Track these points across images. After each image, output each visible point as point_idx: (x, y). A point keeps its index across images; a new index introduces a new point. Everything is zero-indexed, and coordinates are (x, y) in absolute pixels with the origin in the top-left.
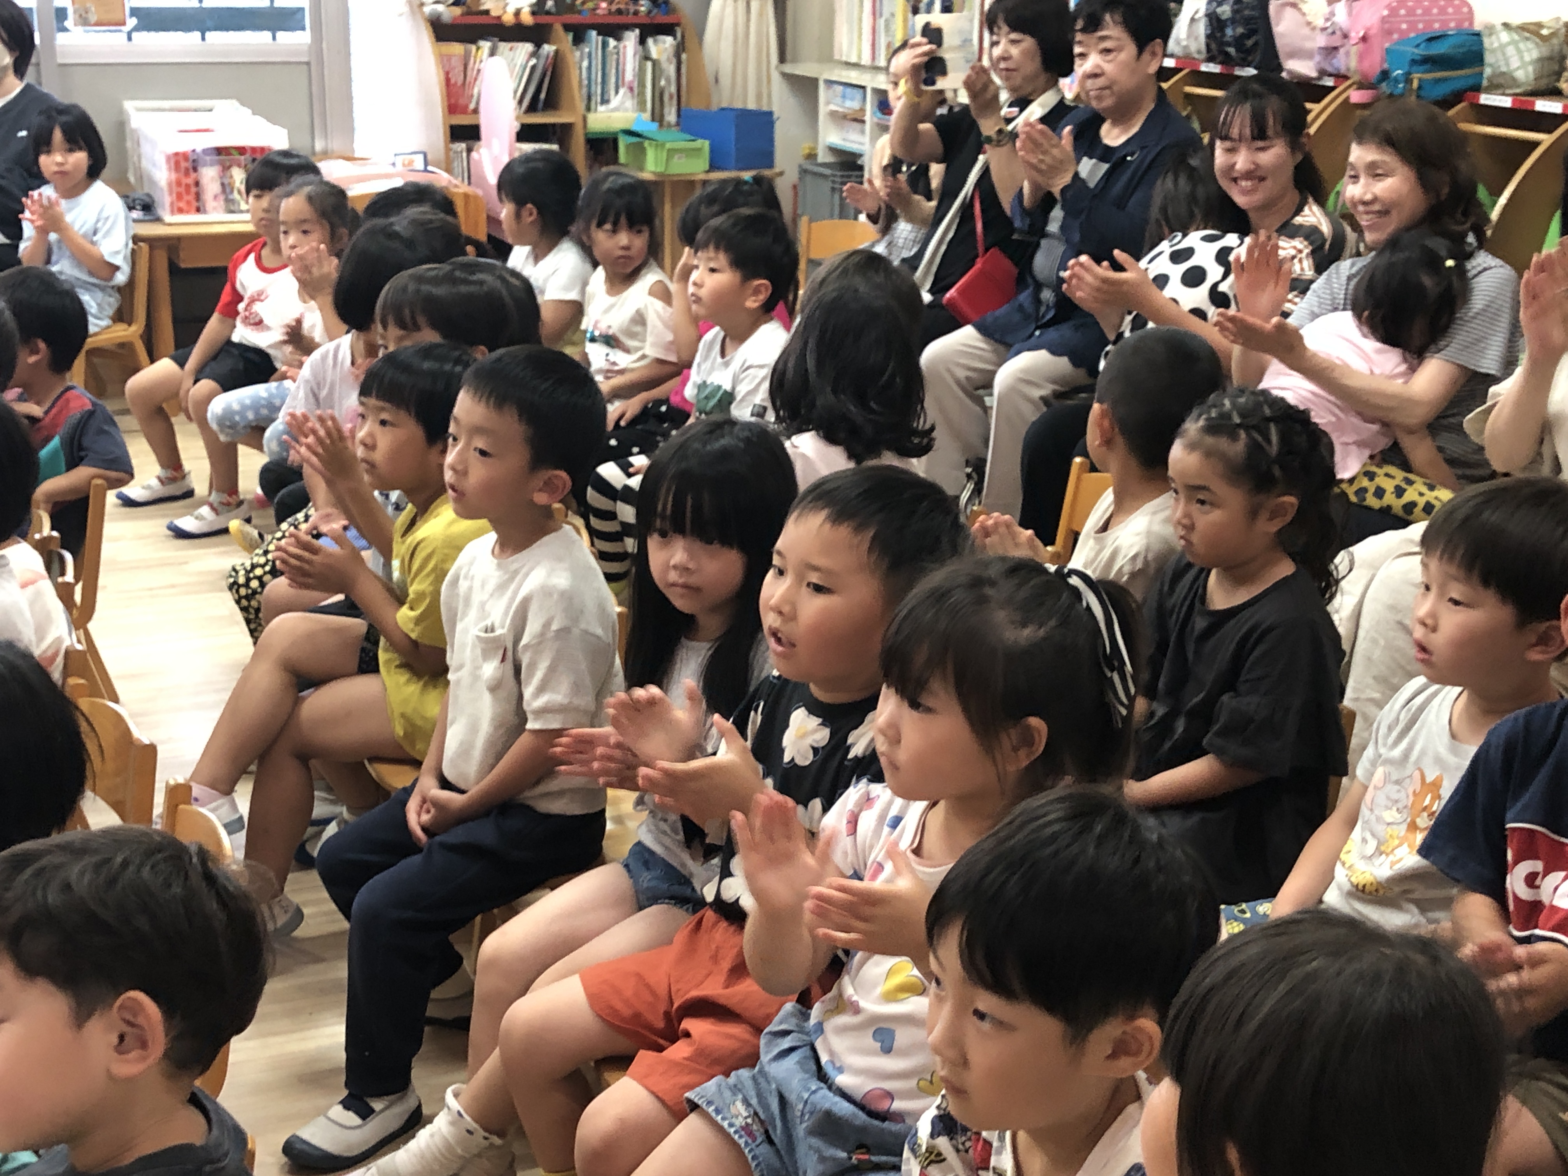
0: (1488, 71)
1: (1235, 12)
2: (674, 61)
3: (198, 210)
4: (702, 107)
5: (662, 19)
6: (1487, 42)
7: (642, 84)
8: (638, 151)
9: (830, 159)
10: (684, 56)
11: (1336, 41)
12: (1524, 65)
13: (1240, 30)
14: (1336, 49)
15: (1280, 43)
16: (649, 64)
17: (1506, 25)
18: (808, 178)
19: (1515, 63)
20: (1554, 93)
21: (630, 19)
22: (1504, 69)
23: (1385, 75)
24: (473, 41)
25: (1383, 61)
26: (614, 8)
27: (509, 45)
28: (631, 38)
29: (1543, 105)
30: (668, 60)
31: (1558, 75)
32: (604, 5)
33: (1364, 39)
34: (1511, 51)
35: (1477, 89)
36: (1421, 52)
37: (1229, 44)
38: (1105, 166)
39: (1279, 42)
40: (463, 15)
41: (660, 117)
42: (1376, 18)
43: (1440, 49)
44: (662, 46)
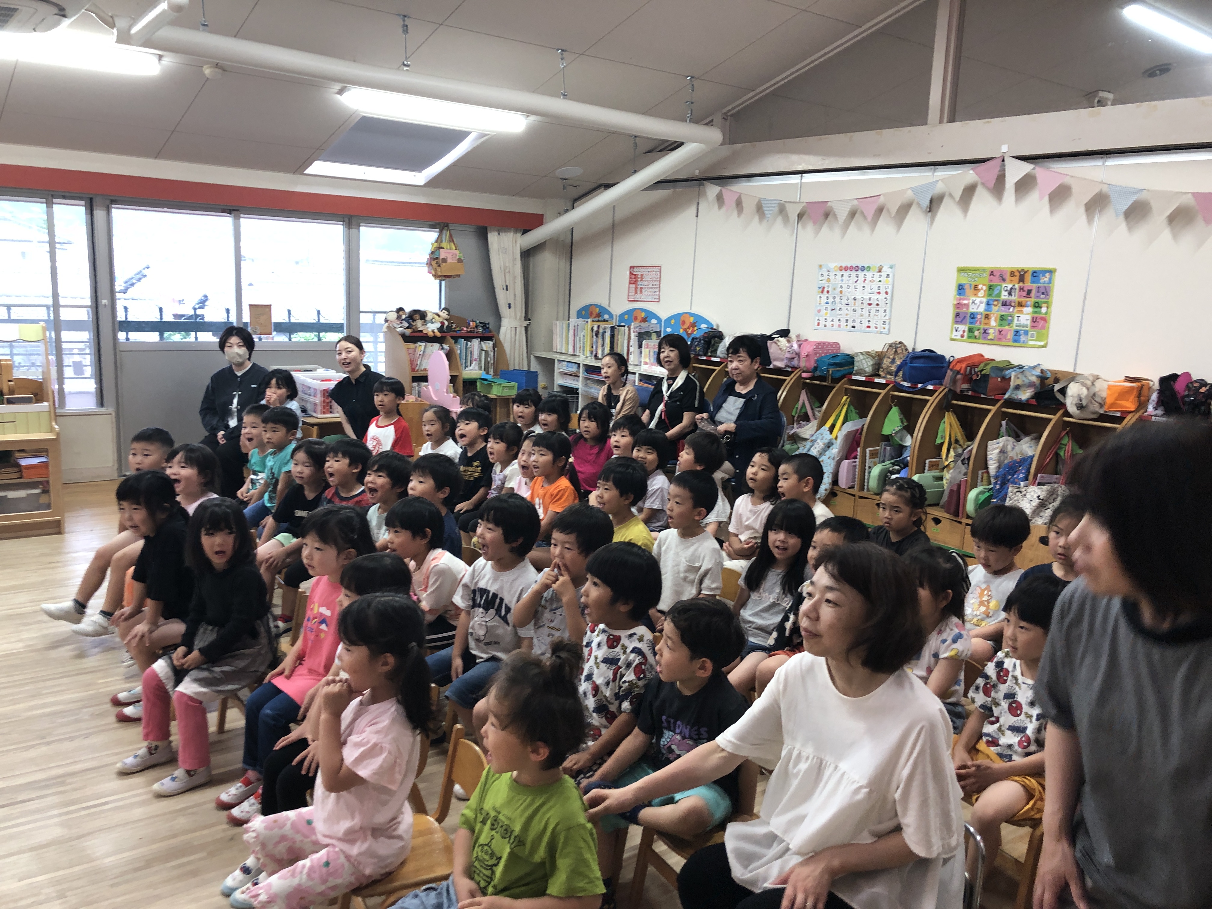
0: (855, 368)
2: (492, 350)
3: (331, 412)
4: (505, 369)
5: (487, 335)
6: (856, 359)
7: (480, 360)
8: (490, 386)
9: (559, 390)
10: (496, 349)
11: (794, 356)
12: (868, 367)
14: (794, 359)
15: (771, 356)
16: (483, 352)
17: (861, 353)
19: (865, 366)
20: (878, 376)
21: (475, 334)
22: (861, 368)
23: (816, 368)
24: (417, 342)
25: (816, 364)
26: (469, 330)
27: (433, 343)
28: (476, 342)
29: (877, 380)
31: (878, 370)
32: (465, 328)
33: (806, 356)
34: (864, 361)
35: (851, 373)
36: (831, 361)
40: (412, 332)
41: (488, 373)
42: (811, 349)
43: (837, 360)
44: (488, 345)
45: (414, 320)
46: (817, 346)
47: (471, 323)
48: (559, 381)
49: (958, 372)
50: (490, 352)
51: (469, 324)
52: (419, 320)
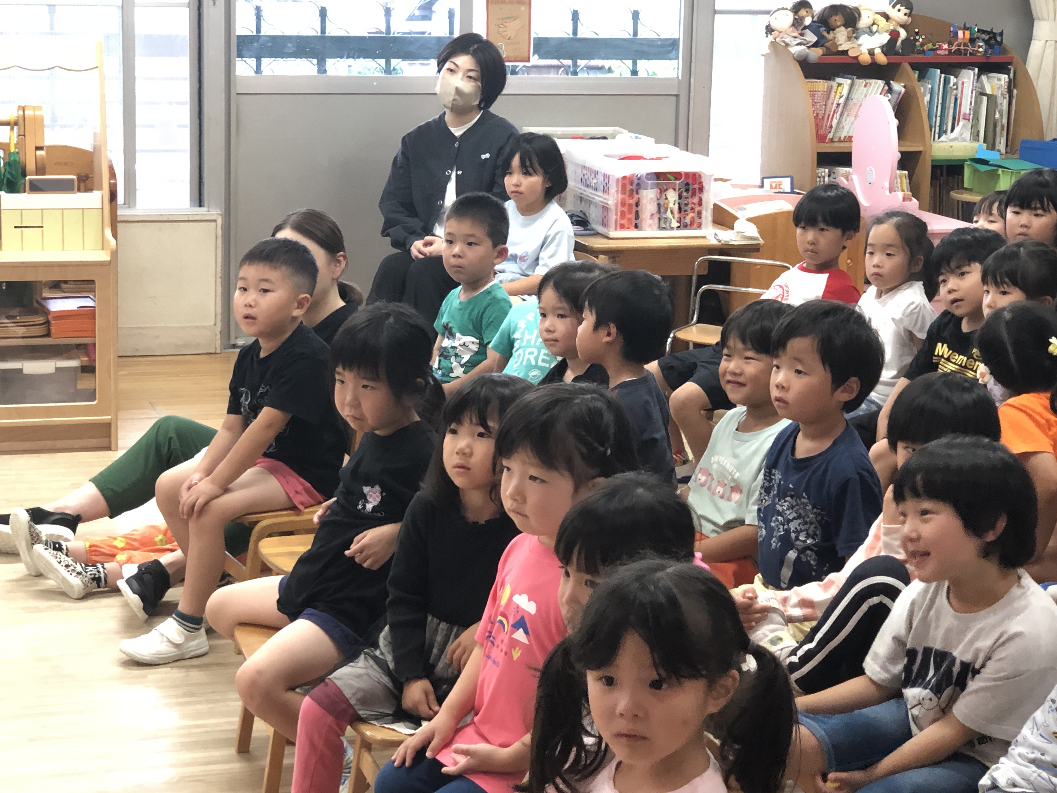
2: (1007, 96)
5: (996, 59)
7: (976, 118)
10: (1015, 91)
16: (985, 98)
21: (968, 59)
24: (834, 78)
26: (954, 48)
27: (865, 82)
28: (968, 77)
30: (1001, 95)
32: (944, 46)
40: (825, 55)
41: (992, 147)
47: (960, 34)
50: (1000, 100)
51: (956, 34)
52: (842, 28)
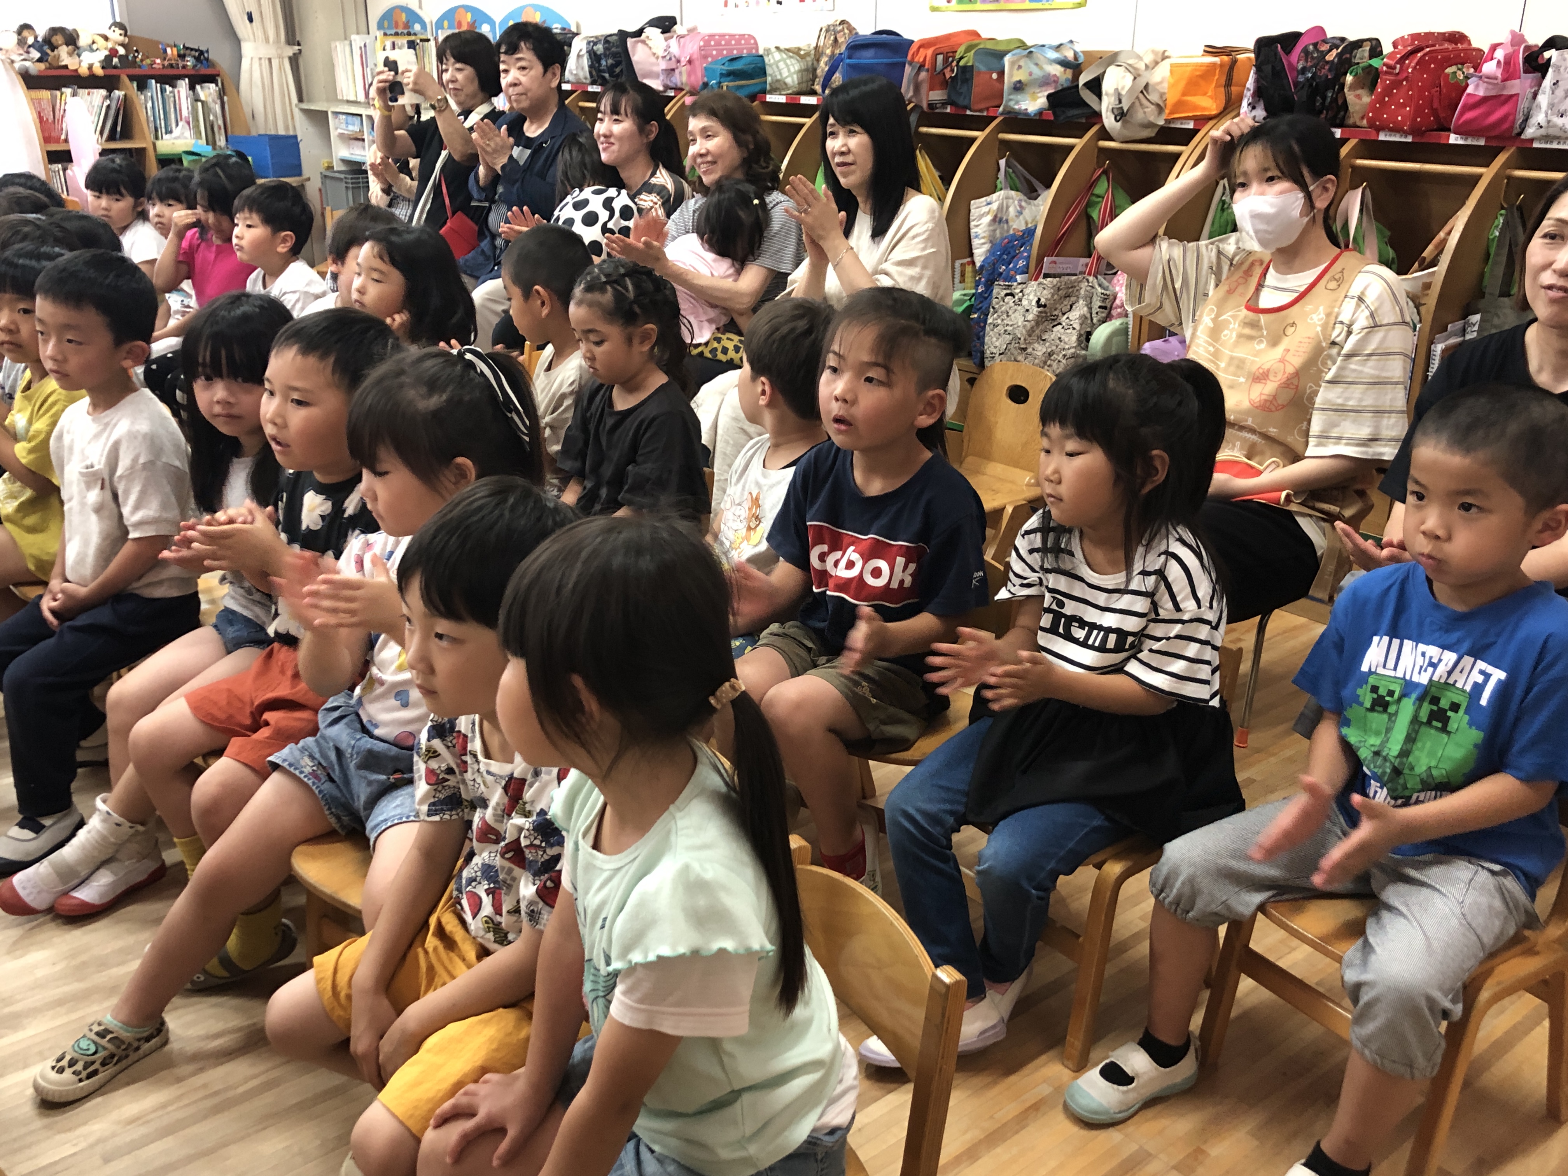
0: (769, 79)
1: (605, 49)
2: (219, 101)
4: (244, 133)
5: (205, 71)
6: (766, 60)
7: (196, 119)
9: (343, 168)
10: (226, 98)
11: (672, 65)
12: (790, 75)
13: (610, 61)
14: (673, 70)
16: (200, 104)
17: (777, 48)
18: (328, 181)
19: (785, 73)
20: (811, 92)
21: (180, 71)
22: (779, 77)
23: (706, 85)
24: (58, 88)
25: (703, 76)
26: (166, 63)
27: (87, 91)
28: (183, 85)
29: (805, 100)
30: (214, 101)
31: (808, 80)
32: (158, 61)
33: (690, 62)
34: (782, 65)
35: (764, 92)
36: (726, 68)
37: (604, 71)
38: (529, 152)
39: (636, 68)
40: (46, 69)
41: (213, 144)
42: (696, 48)
43: (738, 66)
44: (208, 92)
45: (53, 48)
46: (707, 43)
47: (169, 50)
48: (342, 152)
49: (921, 67)
50: (212, 105)
51: (165, 51)
52: (64, 47)
